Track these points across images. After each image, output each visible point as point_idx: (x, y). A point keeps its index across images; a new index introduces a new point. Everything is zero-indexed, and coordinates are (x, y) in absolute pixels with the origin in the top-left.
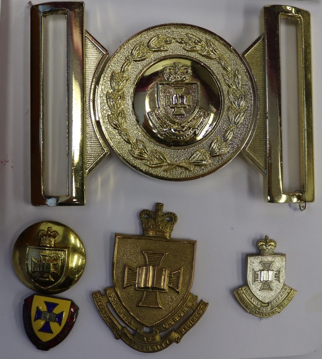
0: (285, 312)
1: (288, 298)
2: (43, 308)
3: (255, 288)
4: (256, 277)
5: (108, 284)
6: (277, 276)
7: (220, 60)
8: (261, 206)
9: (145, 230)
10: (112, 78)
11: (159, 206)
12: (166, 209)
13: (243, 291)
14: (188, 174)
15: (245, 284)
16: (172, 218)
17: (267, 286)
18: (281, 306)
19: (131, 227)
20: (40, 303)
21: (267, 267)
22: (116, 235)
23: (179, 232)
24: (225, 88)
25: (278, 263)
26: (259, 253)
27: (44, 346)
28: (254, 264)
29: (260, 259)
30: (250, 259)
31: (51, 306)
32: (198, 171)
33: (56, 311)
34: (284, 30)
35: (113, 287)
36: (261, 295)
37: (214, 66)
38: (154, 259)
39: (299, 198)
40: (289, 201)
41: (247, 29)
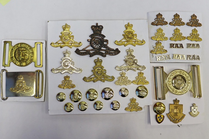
0: (198, 116)
1: (198, 113)
2: (159, 117)
3: (193, 112)
4: (193, 110)
5: (169, 112)
6: (196, 110)
7: (185, 75)
8: (193, 98)
9: (174, 103)
10: (169, 78)
11: (176, 99)
12: (177, 100)
13: (191, 113)
14: (181, 94)
15: (191, 111)
16: (179, 101)
17: (195, 112)
18: (197, 115)
19: (172, 103)
20: (158, 116)
21: (194, 108)
22: (170, 104)
23: (180, 103)
24: (186, 79)
25: (196, 108)
26: (193, 106)
27: (159, 123)
28: (192, 108)
29: (193, 107)
30: (192, 107)
31: (160, 116)
32: (183, 93)
33: (161, 117)
34: (196, 68)
35: (170, 112)
36: (194, 113)
37: (184, 76)
38: (176, 108)
39: (199, 97)
40: (197, 97)
41: (189, 68)
